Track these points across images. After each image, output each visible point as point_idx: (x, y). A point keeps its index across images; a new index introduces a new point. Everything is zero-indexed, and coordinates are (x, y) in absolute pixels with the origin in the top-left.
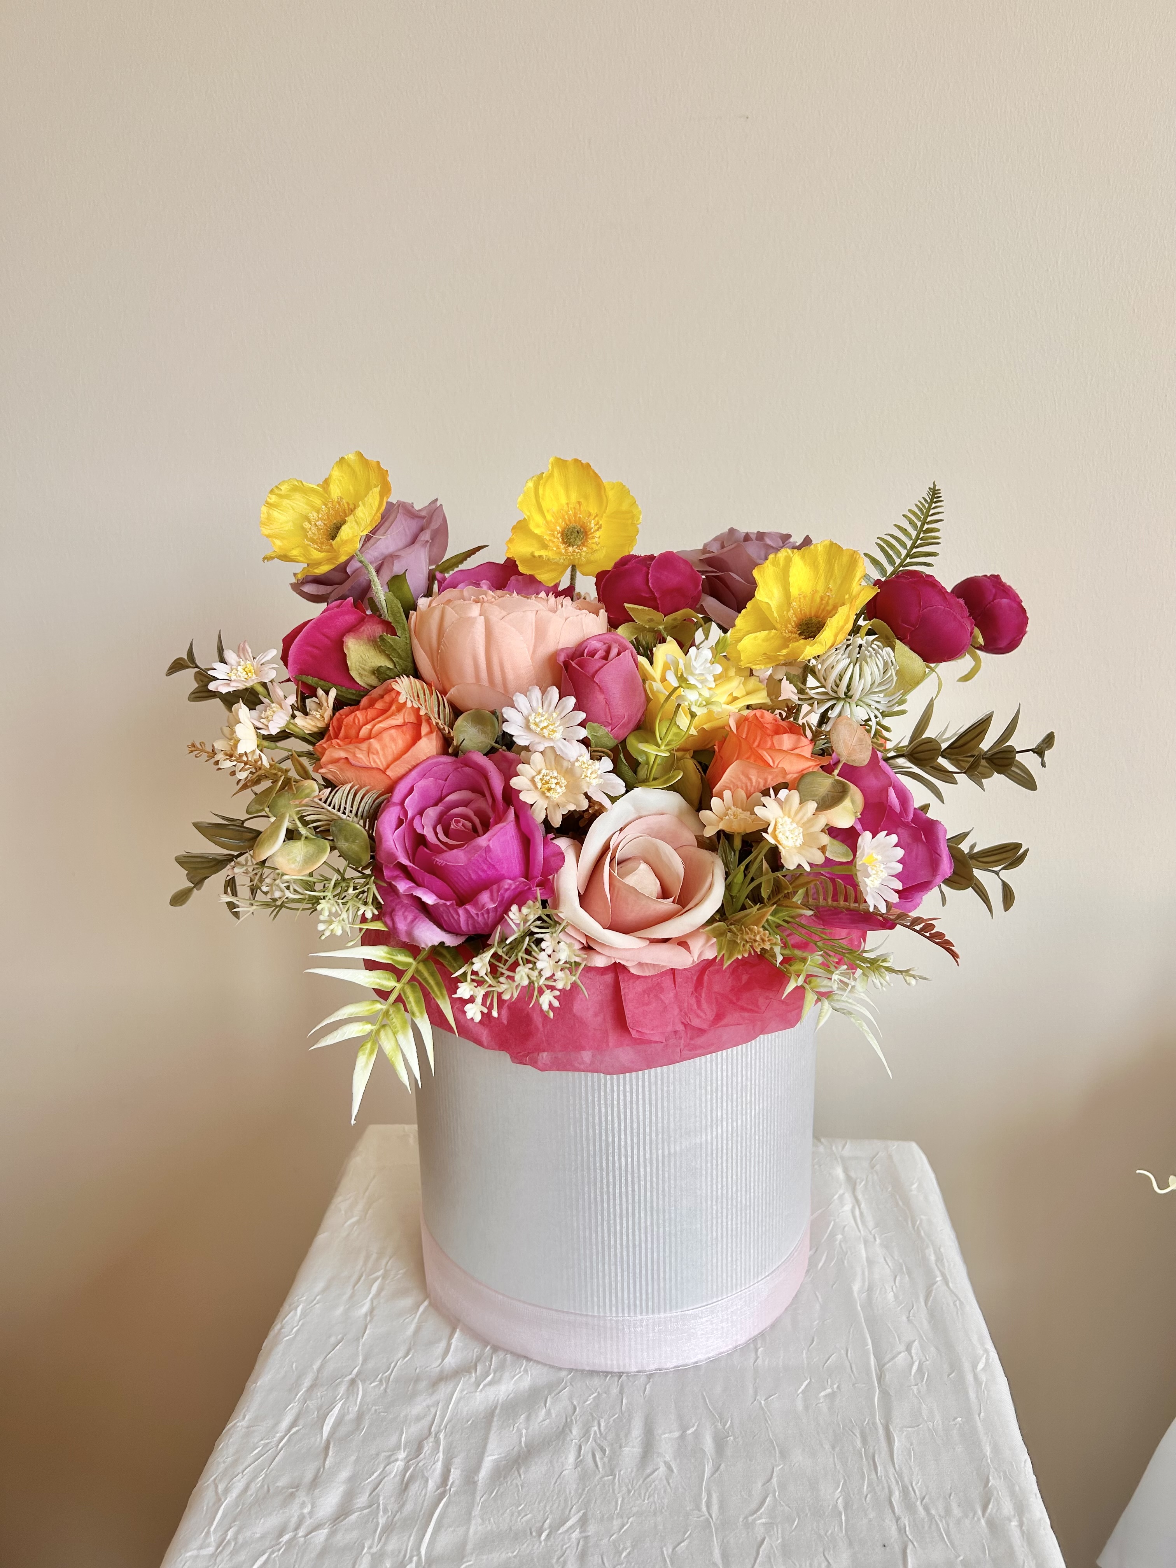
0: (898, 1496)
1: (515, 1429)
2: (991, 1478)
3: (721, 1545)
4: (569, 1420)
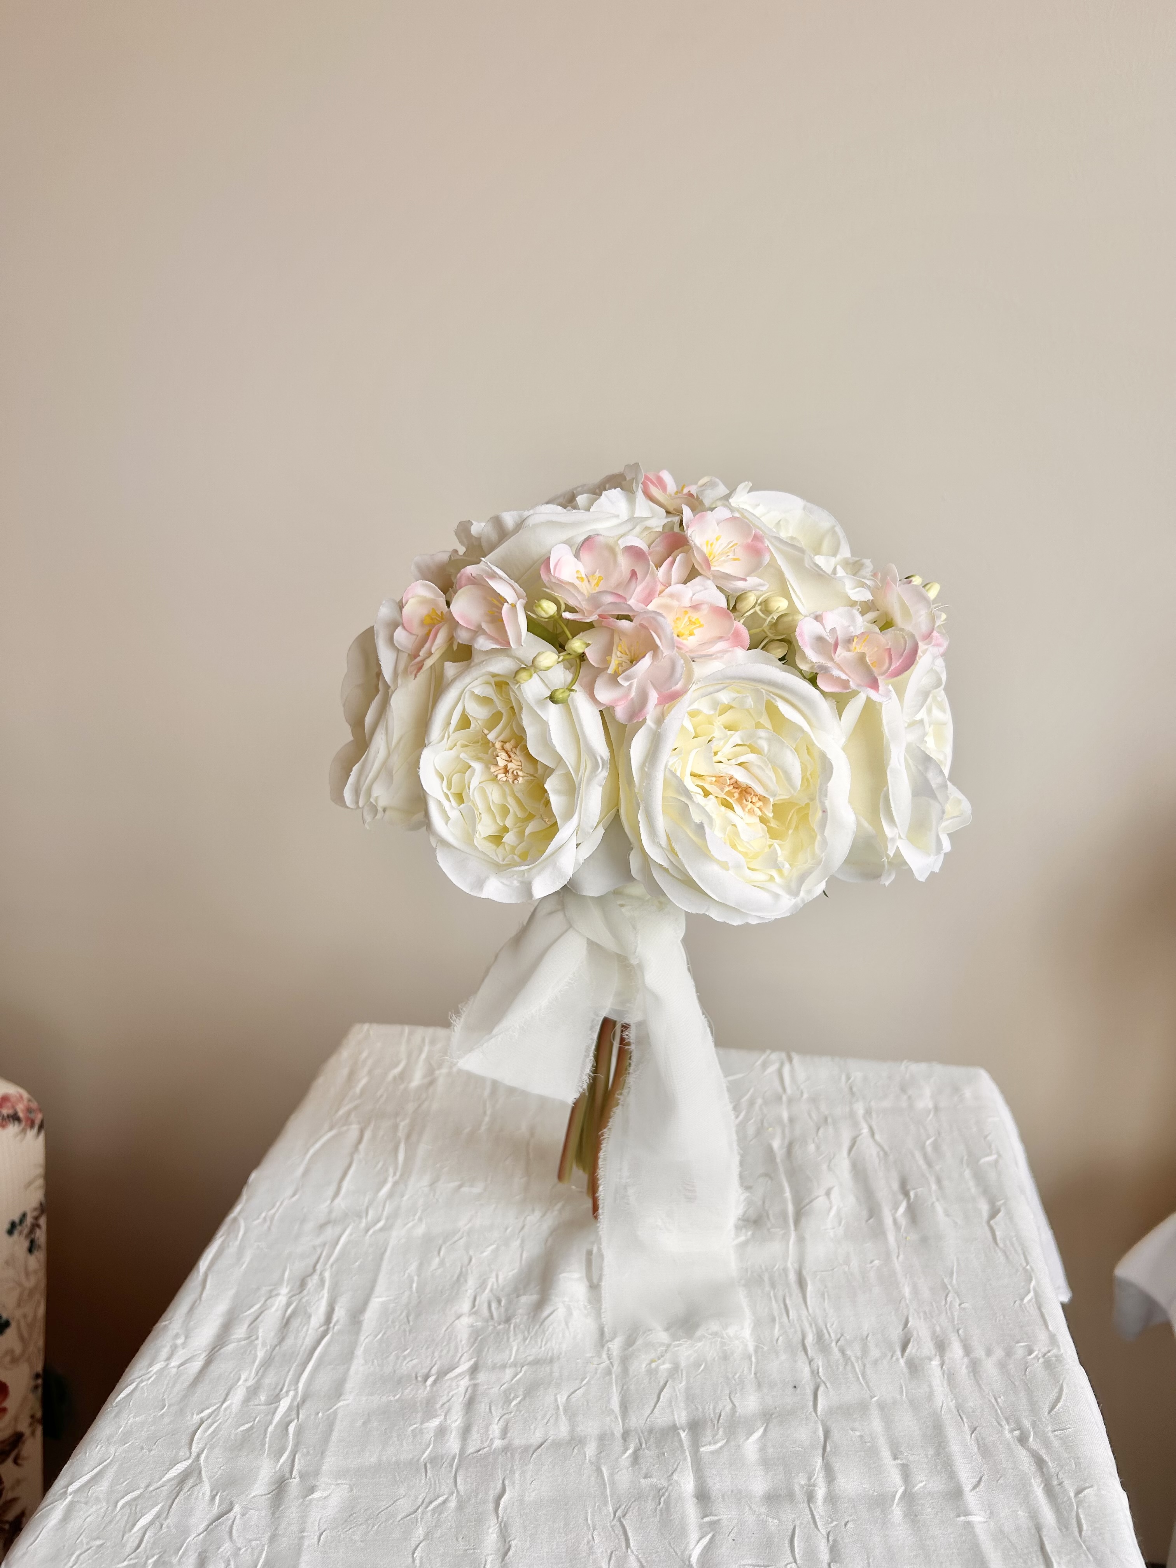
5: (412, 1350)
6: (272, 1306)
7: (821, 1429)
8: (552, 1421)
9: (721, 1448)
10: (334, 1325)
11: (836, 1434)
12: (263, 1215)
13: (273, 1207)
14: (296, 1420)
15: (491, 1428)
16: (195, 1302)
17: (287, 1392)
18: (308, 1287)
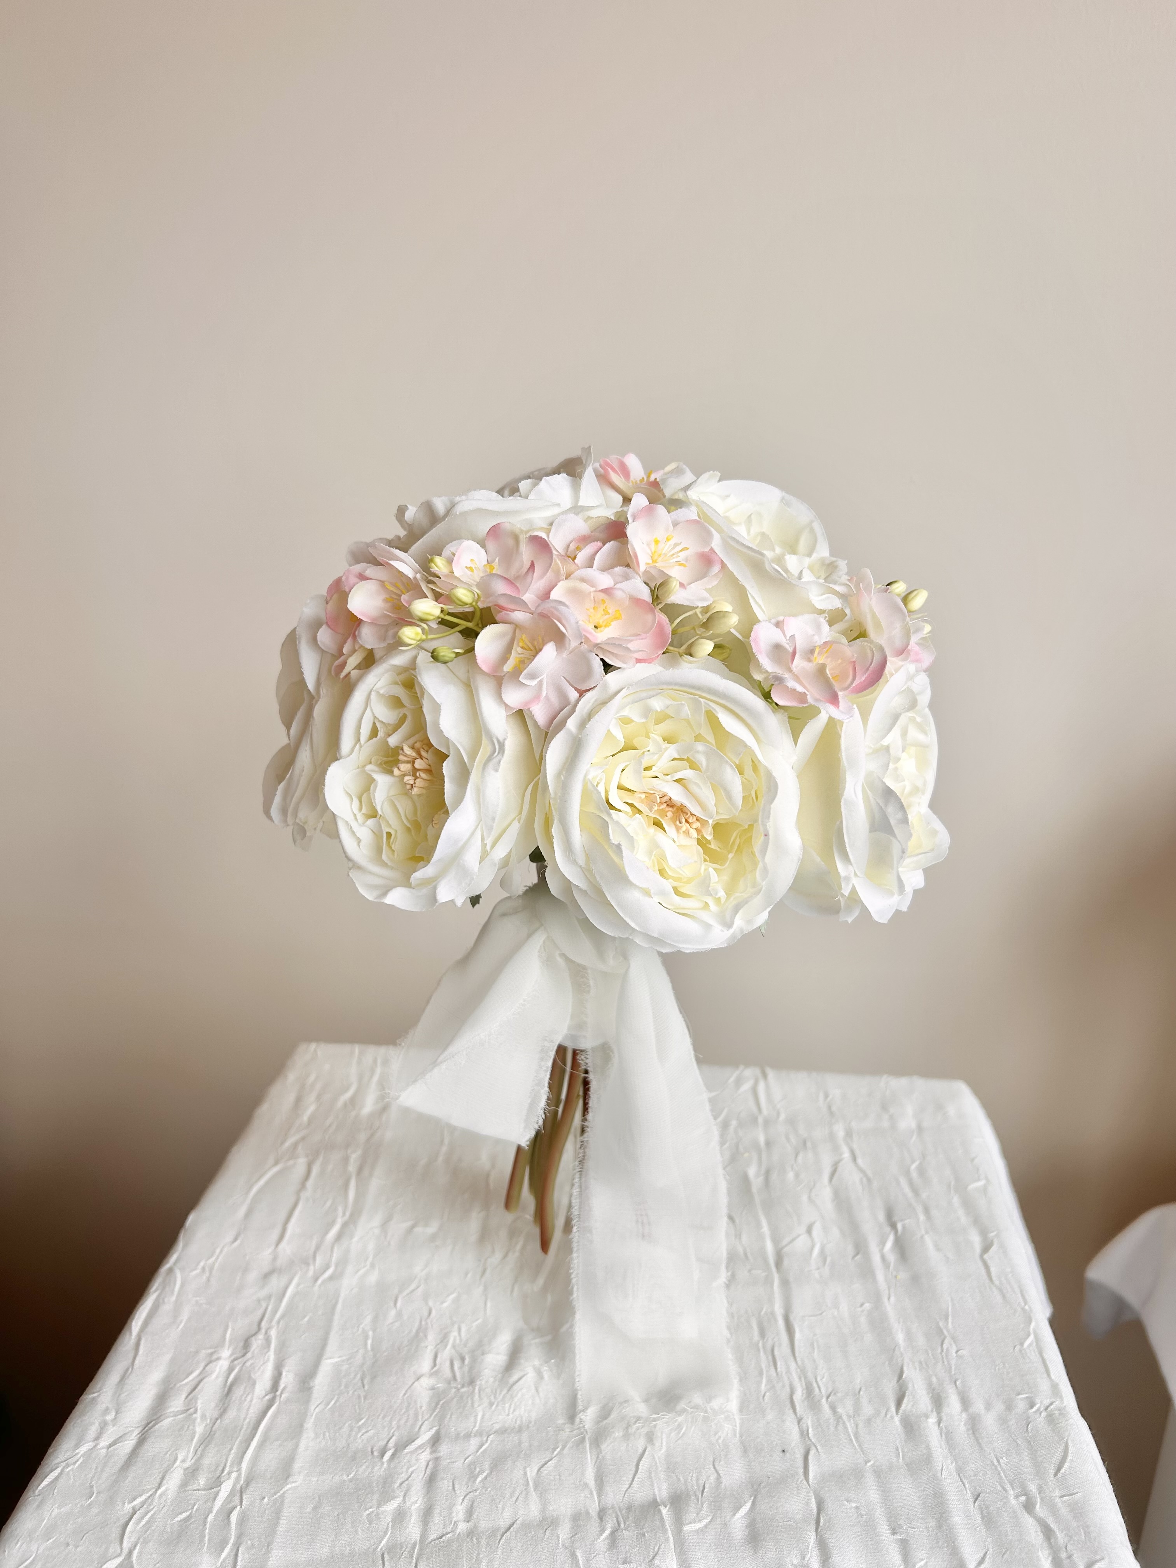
0: (800, 1394)
1: (360, 1330)
2: (905, 1370)
3: (595, 1463)
4: (423, 1323)
5: (367, 1420)
6: (212, 1373)
7: (814, 1500)
8: (521, 1499)
9: (706, 1526)
10: (281, 1393)
11: (829, 1505)
12: (202, 1264)
13: (212, 1255)
14: (239, 1507)
15: (454, 1509)
16: (127, 1370)
17: (229, 1473)
18: (252, 1349)
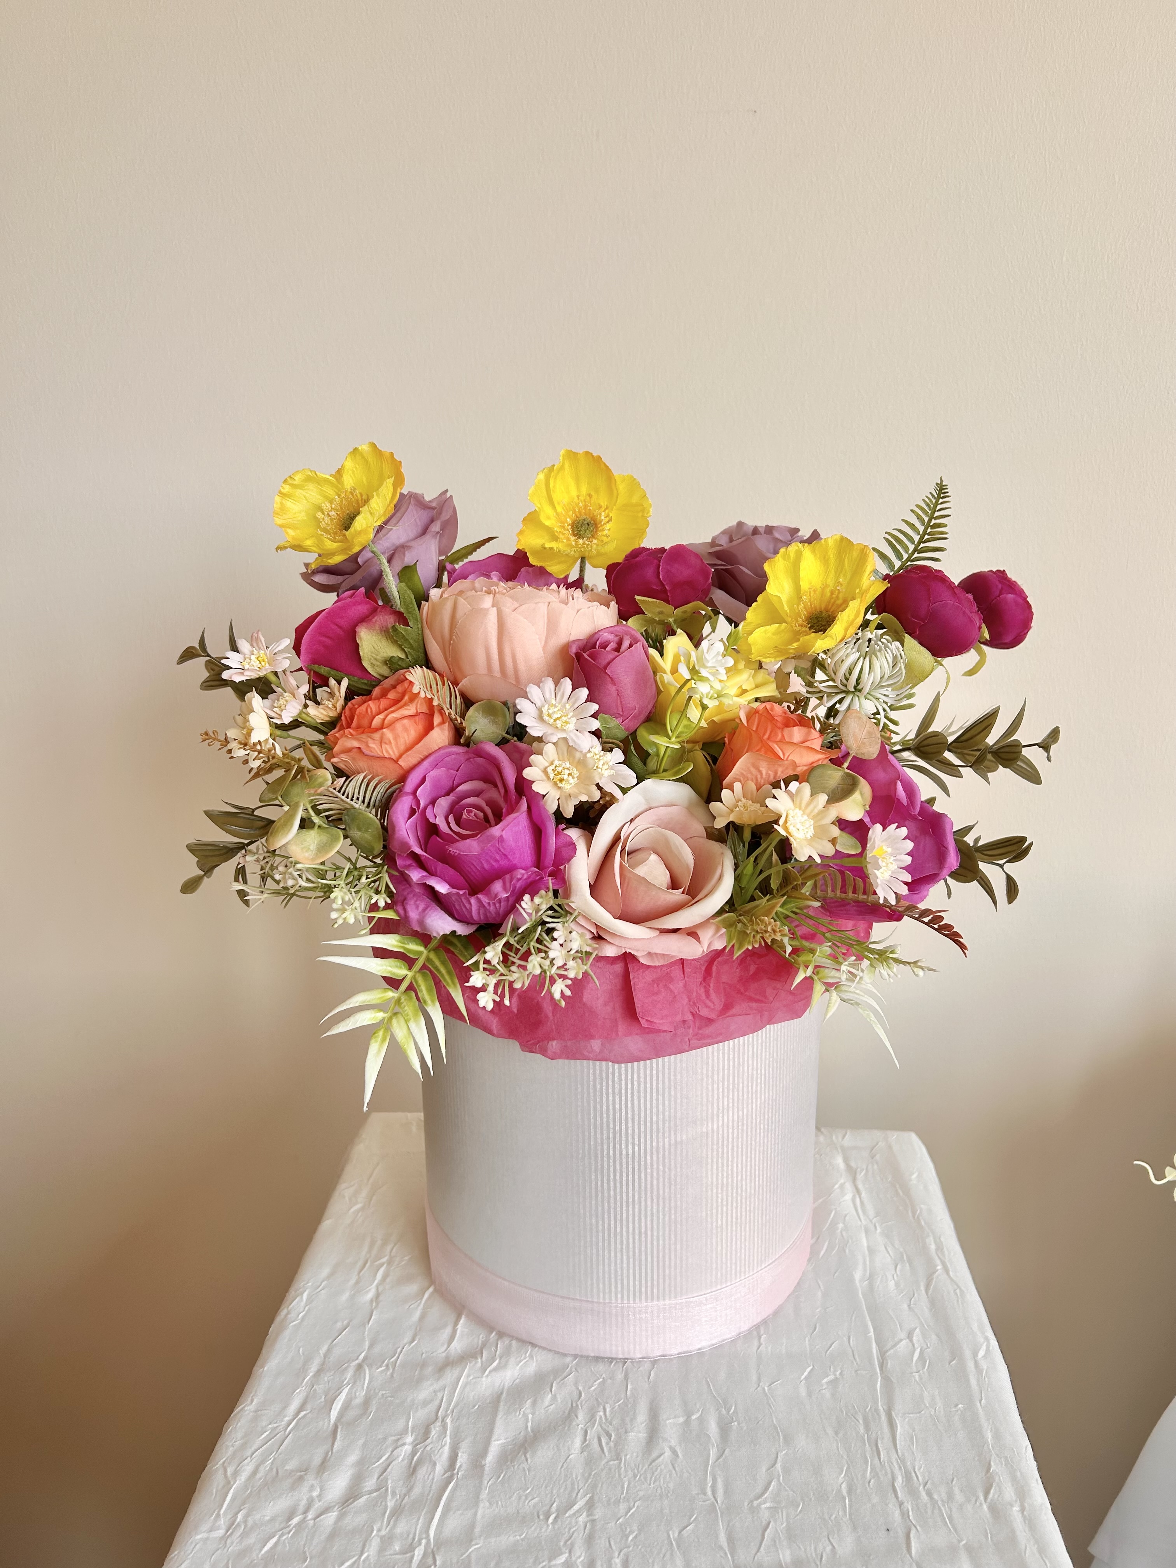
0: (901, 1481)
1: (522, 1413)
2: (992, 1464)
3: (727, 1529)
4: (574, 1405)
